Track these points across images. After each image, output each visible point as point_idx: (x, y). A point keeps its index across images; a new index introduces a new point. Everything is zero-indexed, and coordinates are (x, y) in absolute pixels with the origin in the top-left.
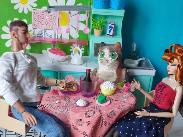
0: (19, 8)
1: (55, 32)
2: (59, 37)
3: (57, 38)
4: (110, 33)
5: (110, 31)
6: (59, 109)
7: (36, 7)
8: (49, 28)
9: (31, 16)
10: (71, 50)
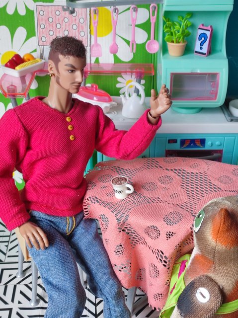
0: (7, 4)
2: (93, 62)
4: (201, 48)
5: (202, 44)
7: (42, 1)
9: (34, 18)
10: (118, 86)
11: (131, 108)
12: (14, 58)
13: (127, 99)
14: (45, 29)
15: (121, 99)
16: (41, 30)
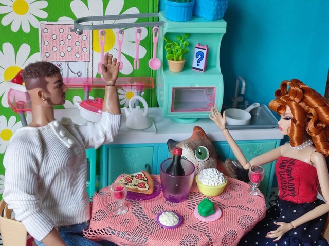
0: (11, 23)
1: (86, 65)
3: (91, 76)
4: (198, 65)
5: (199, 62)
6: (129, 237)
7: (47, 20)
8: (74, 57)
9: (38, 36)
10: (120, 97)
12: (21, 74)
13: (130, 111)
14: (48, 46)
15: (125, 111)
16: (45, 46)
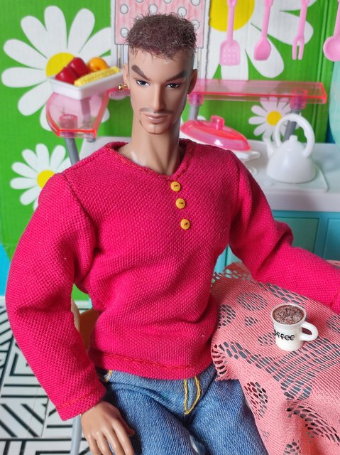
2: (211, 76)
3: (202, 76)
10: (252, 121)
11: (286, 163)
12: (73, 65)
13: (276, 147)
14: (127, 15)
15: (265, 146)
16: (121, 15)
